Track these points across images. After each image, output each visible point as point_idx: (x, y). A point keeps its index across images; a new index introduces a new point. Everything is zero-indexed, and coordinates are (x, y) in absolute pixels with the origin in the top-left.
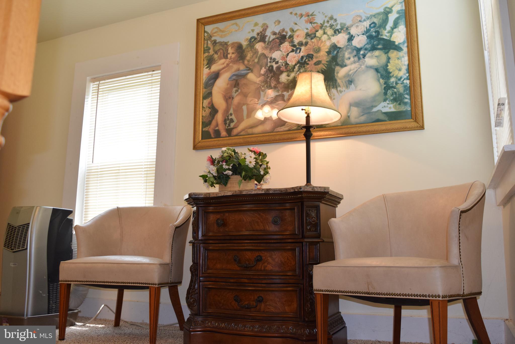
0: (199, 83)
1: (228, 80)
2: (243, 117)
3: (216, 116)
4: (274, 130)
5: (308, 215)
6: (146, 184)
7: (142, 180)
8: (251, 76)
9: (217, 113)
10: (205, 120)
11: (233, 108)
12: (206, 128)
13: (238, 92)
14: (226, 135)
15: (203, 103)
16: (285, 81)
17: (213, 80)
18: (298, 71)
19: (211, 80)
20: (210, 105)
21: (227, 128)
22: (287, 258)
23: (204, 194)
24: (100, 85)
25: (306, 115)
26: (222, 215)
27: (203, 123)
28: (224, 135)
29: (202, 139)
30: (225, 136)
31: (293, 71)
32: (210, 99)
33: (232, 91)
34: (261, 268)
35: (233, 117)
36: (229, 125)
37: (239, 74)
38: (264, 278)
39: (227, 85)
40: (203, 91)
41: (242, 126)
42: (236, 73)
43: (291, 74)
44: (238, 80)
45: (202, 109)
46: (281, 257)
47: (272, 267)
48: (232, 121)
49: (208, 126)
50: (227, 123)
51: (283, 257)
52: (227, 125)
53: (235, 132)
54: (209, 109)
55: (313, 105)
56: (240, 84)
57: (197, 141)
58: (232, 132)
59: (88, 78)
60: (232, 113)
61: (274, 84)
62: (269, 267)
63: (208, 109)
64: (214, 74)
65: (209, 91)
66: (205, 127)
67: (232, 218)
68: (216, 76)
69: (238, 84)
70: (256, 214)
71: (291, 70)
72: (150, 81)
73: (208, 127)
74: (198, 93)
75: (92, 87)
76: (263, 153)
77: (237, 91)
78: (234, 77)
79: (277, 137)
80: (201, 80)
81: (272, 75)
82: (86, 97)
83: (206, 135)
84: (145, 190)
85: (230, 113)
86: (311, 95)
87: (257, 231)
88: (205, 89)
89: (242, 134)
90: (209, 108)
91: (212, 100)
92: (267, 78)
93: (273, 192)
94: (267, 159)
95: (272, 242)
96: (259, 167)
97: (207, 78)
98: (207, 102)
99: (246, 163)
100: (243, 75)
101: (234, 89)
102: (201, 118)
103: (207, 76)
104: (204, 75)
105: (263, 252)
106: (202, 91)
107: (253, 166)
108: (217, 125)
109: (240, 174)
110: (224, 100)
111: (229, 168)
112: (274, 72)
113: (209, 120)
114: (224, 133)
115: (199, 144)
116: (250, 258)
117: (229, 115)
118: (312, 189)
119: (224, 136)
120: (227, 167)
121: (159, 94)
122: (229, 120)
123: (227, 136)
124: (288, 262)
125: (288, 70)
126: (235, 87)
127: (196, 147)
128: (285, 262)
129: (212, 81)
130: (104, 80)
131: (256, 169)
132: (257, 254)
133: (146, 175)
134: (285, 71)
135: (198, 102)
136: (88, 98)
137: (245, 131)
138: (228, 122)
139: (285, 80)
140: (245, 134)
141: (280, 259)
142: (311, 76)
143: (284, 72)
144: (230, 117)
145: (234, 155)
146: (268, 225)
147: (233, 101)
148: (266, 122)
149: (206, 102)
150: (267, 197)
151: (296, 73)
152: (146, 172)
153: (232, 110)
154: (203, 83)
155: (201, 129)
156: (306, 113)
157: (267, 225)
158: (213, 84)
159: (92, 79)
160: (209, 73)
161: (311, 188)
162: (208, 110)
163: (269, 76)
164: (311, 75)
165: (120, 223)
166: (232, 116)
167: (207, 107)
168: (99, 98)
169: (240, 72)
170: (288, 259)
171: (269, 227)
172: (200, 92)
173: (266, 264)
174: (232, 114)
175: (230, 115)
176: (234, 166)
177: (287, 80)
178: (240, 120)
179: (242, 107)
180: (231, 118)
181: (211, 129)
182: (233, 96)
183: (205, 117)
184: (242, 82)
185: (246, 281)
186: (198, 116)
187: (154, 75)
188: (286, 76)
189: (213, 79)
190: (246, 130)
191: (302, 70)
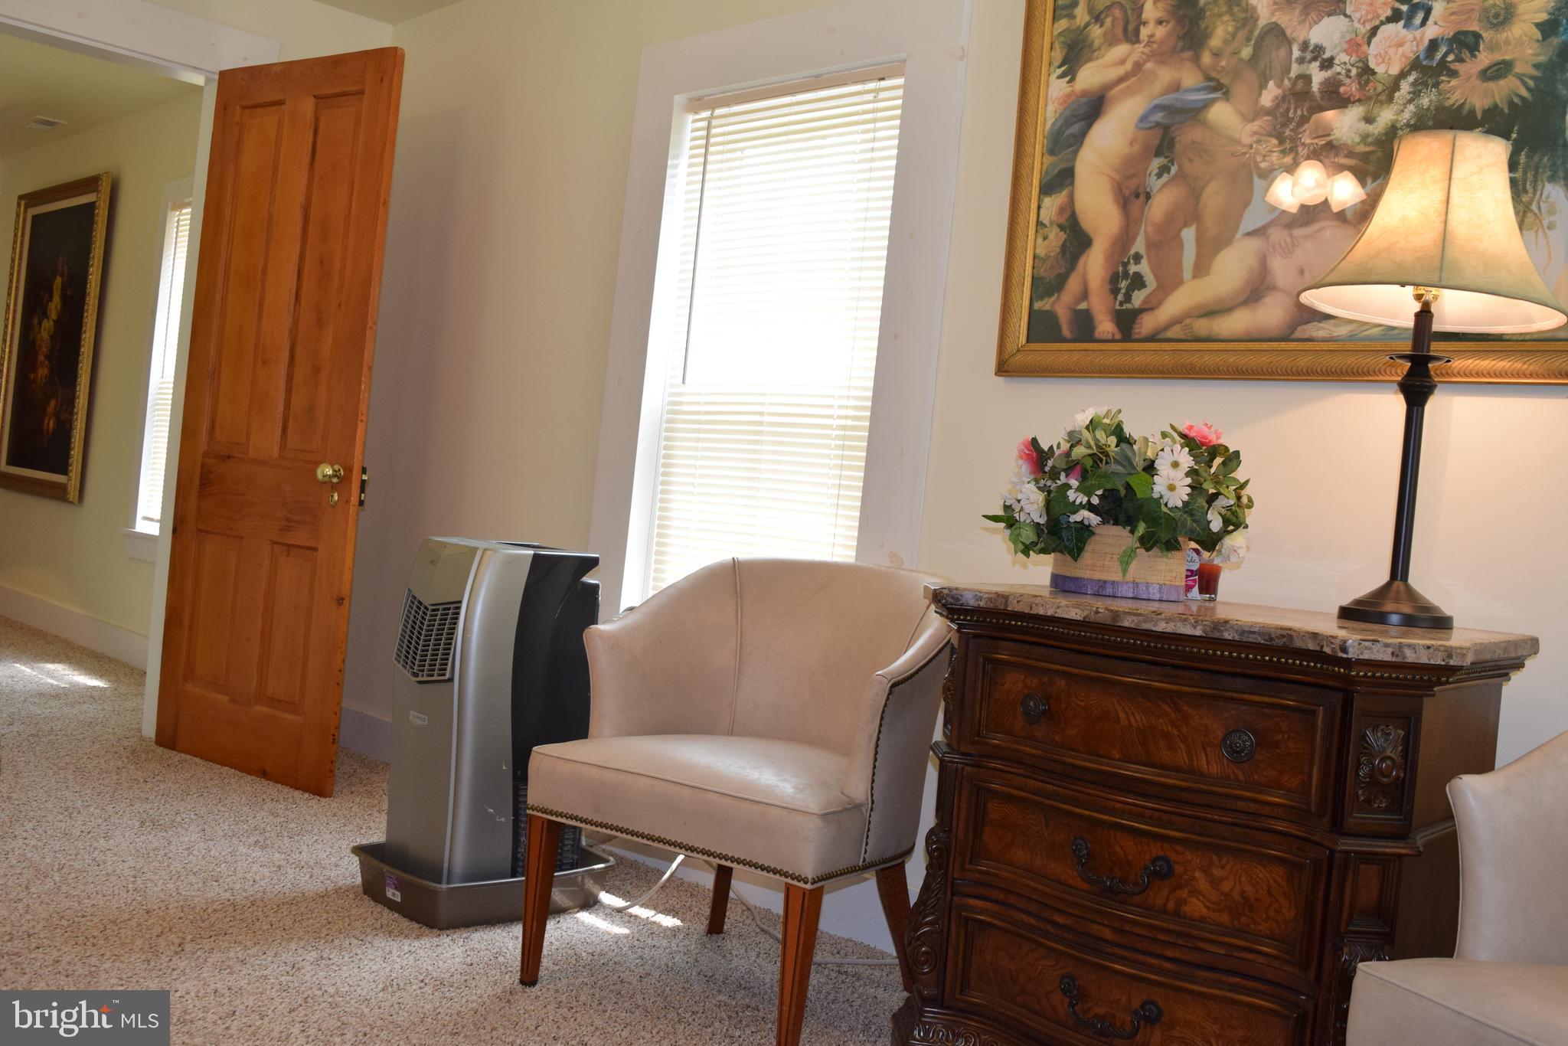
0: (1030, 132)
1: (1137, 126)
2: (1182, 271)
3: (1082, 261)
4: (1293, 332)
5: (1364, 747)
6: (839, 472)
7: (828, 456)
8: (1221, 113)
9: (1086, 249)
10: (1045, 271)
11: (1146, 233)
12: (1046, 300)
13: (1168, 173)
14: (1113, 335)
15: (1039, 207)
16: (1353, 141)
17: (1083, 123)
18: (1410, 101)
19: (1074, 123)
20: (1066, 216)
21: (1117, 307)
22: (1265, 887)
23: (987, 596)
24: (714, 122)
25: (1417, 307)
26: (1045, 679)
27: (1035, 281)
28: (1108, 333)
29: (1028, 341)
30: (1110, 337)
31: (1390, 99)
32: (1065, 193)
33: (1147, 169)
34: (1165, 905)
35: (1144, 268)
36: (1128, 298)
37: (1179, 105)
38: (1171, 940)
39: (1131, 144)
40: (1042, 164)
41: (1175, 304)
42: (1167, 99)
43: (1379, 112)
44: (1173, 128)
45: (1034, 230)
46: (1243, 879)
47: (1208, 908)
48: (1138, 282)
49: (1053, 295)
50: (1120, 289)
51: (1253, 881)
52: (1120, 297)
53: (1147, 324)
54: (1059, 230)
55: (1443, 283)
56: (1177, 145)
57: (1011, 347)
58: (1134, 326)
59: (679, 99)
60: (1142, 251)
61: (1309, 149)
62: (1196, 907)
63: (1056, 230)
64: (1085, 100)
65: (1064, 165)
66: (1041, 298)
67: (1079, 702)
68: (1093, 108)
69: (1172, 144)
70: (1165, 707)
71: (1383, 97)
72: (870, 116)
73: (1053, 298)
74: (1025, 172)
75: (689, 128)
76: (1226, 449)
77: (1164, 169)
78: (1159, 117)
79: (1304, 361)
80: (1037, 123)
81: (1305, 113)
82: (670, 162)
83: (1042, 328)
84: (837, 492)
85: (1132, 252)
86: (1445, 235)
87: (1164, 767)
88: (1049, 158)
89: (1170, 334)
90: (1062, 228)
91: (1071, 198)
92: (1284, 125)
93: (1237, 638)
94: (1240, 474)
95: (1216, 817)
96: (1203, 507)
97: (1061, 114)
98: (1053, 205)
99: (1156, 488)
100: (1192, 110)
101: (1156, 163)
102: (1031, 262)
103: (1062, 107)
104: (1050, 102)
105: (1180, 848)
106: (1039, 164)
107: (1180, 504)
108: (1085, 295)
109: (1130, 522)
110: (1118, 203)
111: (1089, 501)
112: (1312, 98)
113: (1057, 272)
114: (1105, 326)
115: (1018, 357)
116: (1130, 858)
117: (1129, 259)
118: (1393, 654)
119: (1104, 338)
120: (1082, 499)
121: (894, 162)
122: (1127, 280)
123: (1118, 336)
124: (1270, 905)
125: (1368, 94)
126: (1158, 153)
127: (1004, 368)
128: (1257, 900)
129: (1075, 129)
130: (728, 105)
131: (1191, 513)
132: (1156, 849)
133: (842, 442)
134: (1359, 100)
135: (1023, 205)
136: (676, 166)
137: (1183, 324)
138: (1123, 284)
139: (1353, 136)
140: (1181, 335)
141: (1240, 885)
142: (1450, 150)
143: (1354, 102)
144: (1133, 269)
145: (1117, 446)
146: (1206, 755)
147: (1147, 208)
148: (1265, 296)
149: (1051, 205)
150: (1215, 651)
151: (1403, 111)
152: (842, 433)
153: (1144, 242)
154: (1046, 133)
155: (1026, 303)
156: (1418, 297)
157: (1203, 753)
158: (1080, 139)
159: (691, 100)
160: (1069, 96)
161: (1390, 650)
162: (1057, 234)
163: (1291, 115)
164: (1454, 145)
165: (737, 616)
166: (1140, 263)
167: (1052, 223)
168: (709, 167)
169: (1181, 97)
170: (1269, 893)
171: (1208, 762)
172: (1033, 169)
173: (1184, 893)
174: (1142, 257)
175: (1132, 261)
176: (1110, 495)
177: (1360, 135)
178: (1169, 283)
179: (1180, 231)
180: (1135, 273)
181: (1061, 306)
182: (1148, 190)
183: (1044, 260)
184: (1188, 135)
185: (1108, 934)
186: (1018, 255)
187: (882, 95)
188: (1359, 120)
189: (1082, 120)
190: (1188, 321)
191: (1427, 100)
